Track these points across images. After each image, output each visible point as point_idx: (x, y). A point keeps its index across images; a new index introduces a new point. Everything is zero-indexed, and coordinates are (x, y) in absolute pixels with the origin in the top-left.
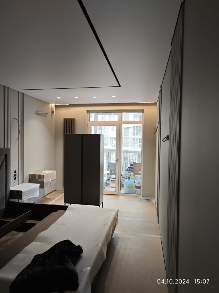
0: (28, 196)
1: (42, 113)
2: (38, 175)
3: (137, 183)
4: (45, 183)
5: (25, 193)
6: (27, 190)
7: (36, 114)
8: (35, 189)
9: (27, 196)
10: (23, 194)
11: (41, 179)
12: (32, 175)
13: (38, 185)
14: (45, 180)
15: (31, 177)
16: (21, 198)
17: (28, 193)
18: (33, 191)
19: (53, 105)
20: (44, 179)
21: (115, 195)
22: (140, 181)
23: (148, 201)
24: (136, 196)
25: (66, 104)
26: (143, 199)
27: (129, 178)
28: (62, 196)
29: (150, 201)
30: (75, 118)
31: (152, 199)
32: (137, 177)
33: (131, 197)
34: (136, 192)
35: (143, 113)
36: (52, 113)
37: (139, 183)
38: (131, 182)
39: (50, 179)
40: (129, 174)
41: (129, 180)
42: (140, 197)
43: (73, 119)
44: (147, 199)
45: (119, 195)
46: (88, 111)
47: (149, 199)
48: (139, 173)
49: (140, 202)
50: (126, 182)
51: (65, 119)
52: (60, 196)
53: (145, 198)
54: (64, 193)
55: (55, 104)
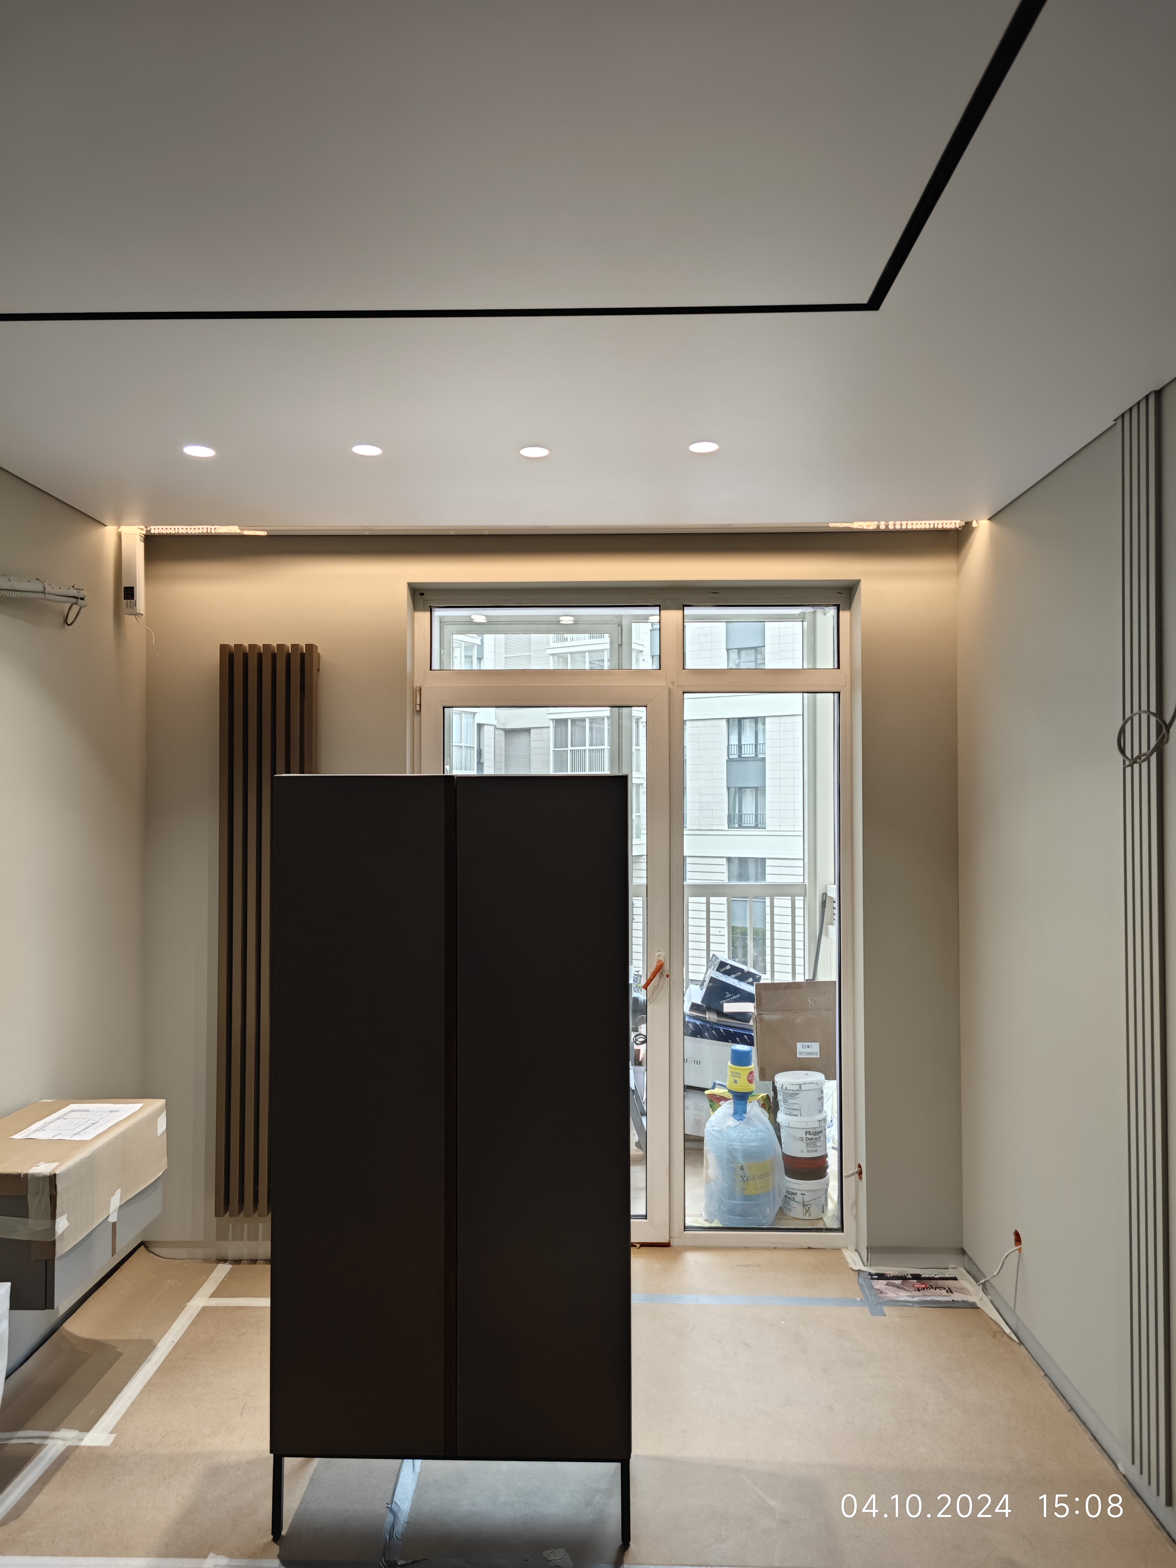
1: (37, 587)
3: (800, 1133)
4: (61, 1249)
11: (24, 1214)
14: (62, 1223)
19: (133, 536)
20: (53, 1217)
21: (644, 1246)
22: (819, 1121)
23: (929, 1296)
24: (809, 1248)
25: (246, 533)
26: (881, 1277)
27: (742, 1104)
28: (213, 1295)
29: (941, 1296)
30: (314, 647)
31: (948, 1269)
32: (797, 1092)
33: (767, 1254)
34: (792, 1202)
35: (849, 607)
36: (124, 599)
37: (816, 1136)
38: (757, 1132)
39: (112, 1197)
40: (740, 1069)
41: (739, 1113)
42: (844, 1258)
43: (303, 655)
44: (911, 1277)
45: (674, 1243)
46: (422, 594)
47: (923, 1276)
48: (798, 1056)
49: (874, 1313)
50: (720, 1132)
51: (231, 656)
52: (189, 1300)
53: (892, 1268)
54: (220, 1266)
55: (149, 529)
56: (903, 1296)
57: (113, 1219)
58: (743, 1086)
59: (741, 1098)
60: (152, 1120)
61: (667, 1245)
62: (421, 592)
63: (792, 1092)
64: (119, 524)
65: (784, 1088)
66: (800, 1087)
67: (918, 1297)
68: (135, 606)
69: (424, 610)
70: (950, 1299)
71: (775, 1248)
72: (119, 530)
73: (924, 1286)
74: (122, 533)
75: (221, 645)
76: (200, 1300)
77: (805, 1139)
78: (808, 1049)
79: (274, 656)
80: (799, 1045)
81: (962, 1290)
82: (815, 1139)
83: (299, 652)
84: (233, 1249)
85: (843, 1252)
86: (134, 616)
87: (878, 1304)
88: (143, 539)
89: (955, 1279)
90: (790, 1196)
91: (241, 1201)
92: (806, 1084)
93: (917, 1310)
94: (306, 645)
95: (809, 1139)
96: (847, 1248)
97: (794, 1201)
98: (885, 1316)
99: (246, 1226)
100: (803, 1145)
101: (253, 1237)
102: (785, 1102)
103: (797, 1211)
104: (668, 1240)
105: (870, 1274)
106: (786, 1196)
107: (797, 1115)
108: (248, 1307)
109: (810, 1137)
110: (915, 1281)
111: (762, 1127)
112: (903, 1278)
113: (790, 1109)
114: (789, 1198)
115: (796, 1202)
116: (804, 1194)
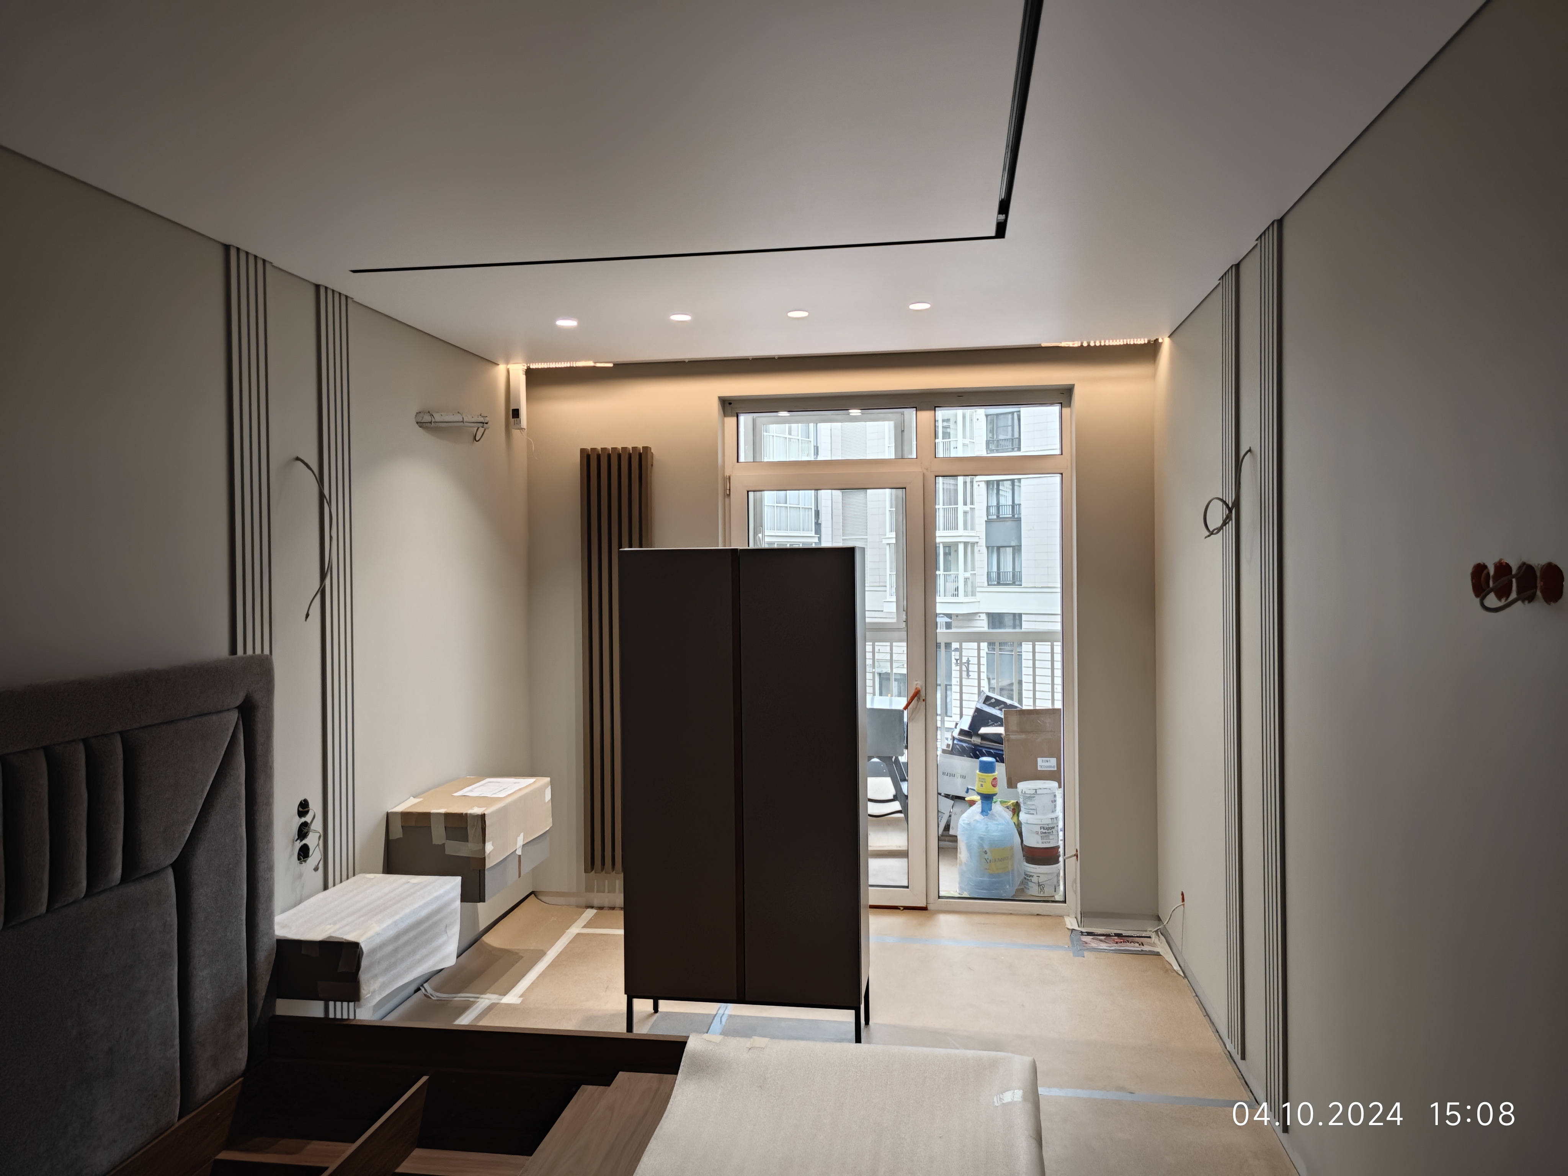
0: (394, 972)
1: (458, 418)
2: (447, 816)
3: (1037, 828)
4: (489, 864)
5: (379, 955)
6: (392, 933)
7: (420, 424)
8: (439, 917)
9: (387, 970)
10: (364, 963)
11: (466, 839)
12: (406, 816)
13: (452, 885)
14: (489, 847)
15: (397, 833)
16: (353, 995)
17: (396, 950)
18: (423, 933)
19: (517, 371)
20: (484, 842)
21: (906, 908)
22: (1051, 819)
23: (1123, 947)
24: (1038, 915)
25: (598, 365)
26: (1089, 934)
27: (988, 804)
28: (584, 927)
29: (1136, 947)
30: (649, 449)
31: (1147, 931)
32: (1033, 795)
33: (1004, 918)
34: (1029, 883)
35: (1069, 405)
36: (513, 418)
37: (1049, 831)
38: (998, 824)
39: (518, 838)
40: (984, 776)
41: (985, 811)
42: (1065, 921)
43: (640, 455)
44: (1113, 935)
45: (930, 907)
46: (730, 404)
47: (1124, 935)
48: (1039, 769)
49: (1075, 955)
50: (969, 824)
51: (588, 456)
52: (568, 929)
53: (1101, 930)
54: (589, 910)
55: (529, 365)
56: (1103, 946)
57: (519, 852)
58: (988, 789)
59: (987, 798)
60: (541, 790)
61: (924, 909)
62: (730, 402)
63: (1029, 795)
64: (507, 362)
65: (1023, 792)
66: (1036, 792)
67: (1115, 947)
68: (520, 423)
69: (732, 416)
70: (1140, 949)
71: (1011, 914)
72: (508, 367)
73: (1122, 941)
74: (510, 370)
75: (581, 449)
76: (575, 929)
77: (1040, 833)
78: (1045, 764)
79: (619, 456)
80: (1040, 760)
81: (1153, 945)
82: (1048, 833)
83: (638, 452)
84: (598, 898)
85: (1065, 918)
86: (519, 430)
87: (1080, 950)
88: (524, 373)
89: (1150, 937)
90: (1028, 878)
91: (603, 863)
92: (1041, 789)
93: (1110, 955)
94: (643, 447)
95: (1043, 833)
96: (1069, 916)
97: (1031, 881)
98: (1084, 957)
99: (606, 881)
100: (1038, 838)
101: (612, 890)
102: (1024, 803)
103: (1033, 891)
104: (925, 904)
105: (1082, 932)
106: (1025, 878)
107: (1033, 814)
108: (608, 934)
109: (1044, 831)
110: (1116, 937)
111: (1003, 822)
112: (1108, 936)
113: (1029, 809)
114: (1028, 880)
115: (1033, 882)
116: (1039, 876)
